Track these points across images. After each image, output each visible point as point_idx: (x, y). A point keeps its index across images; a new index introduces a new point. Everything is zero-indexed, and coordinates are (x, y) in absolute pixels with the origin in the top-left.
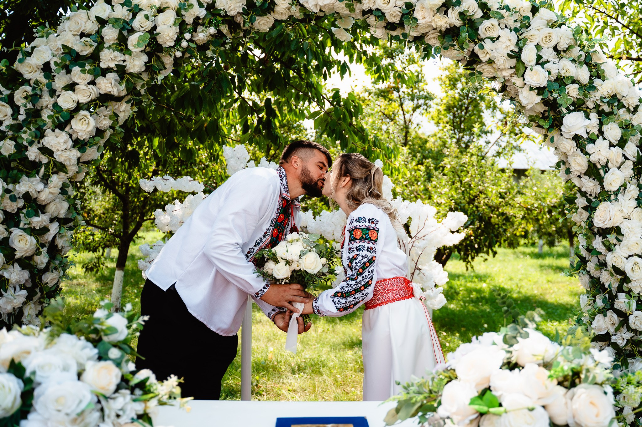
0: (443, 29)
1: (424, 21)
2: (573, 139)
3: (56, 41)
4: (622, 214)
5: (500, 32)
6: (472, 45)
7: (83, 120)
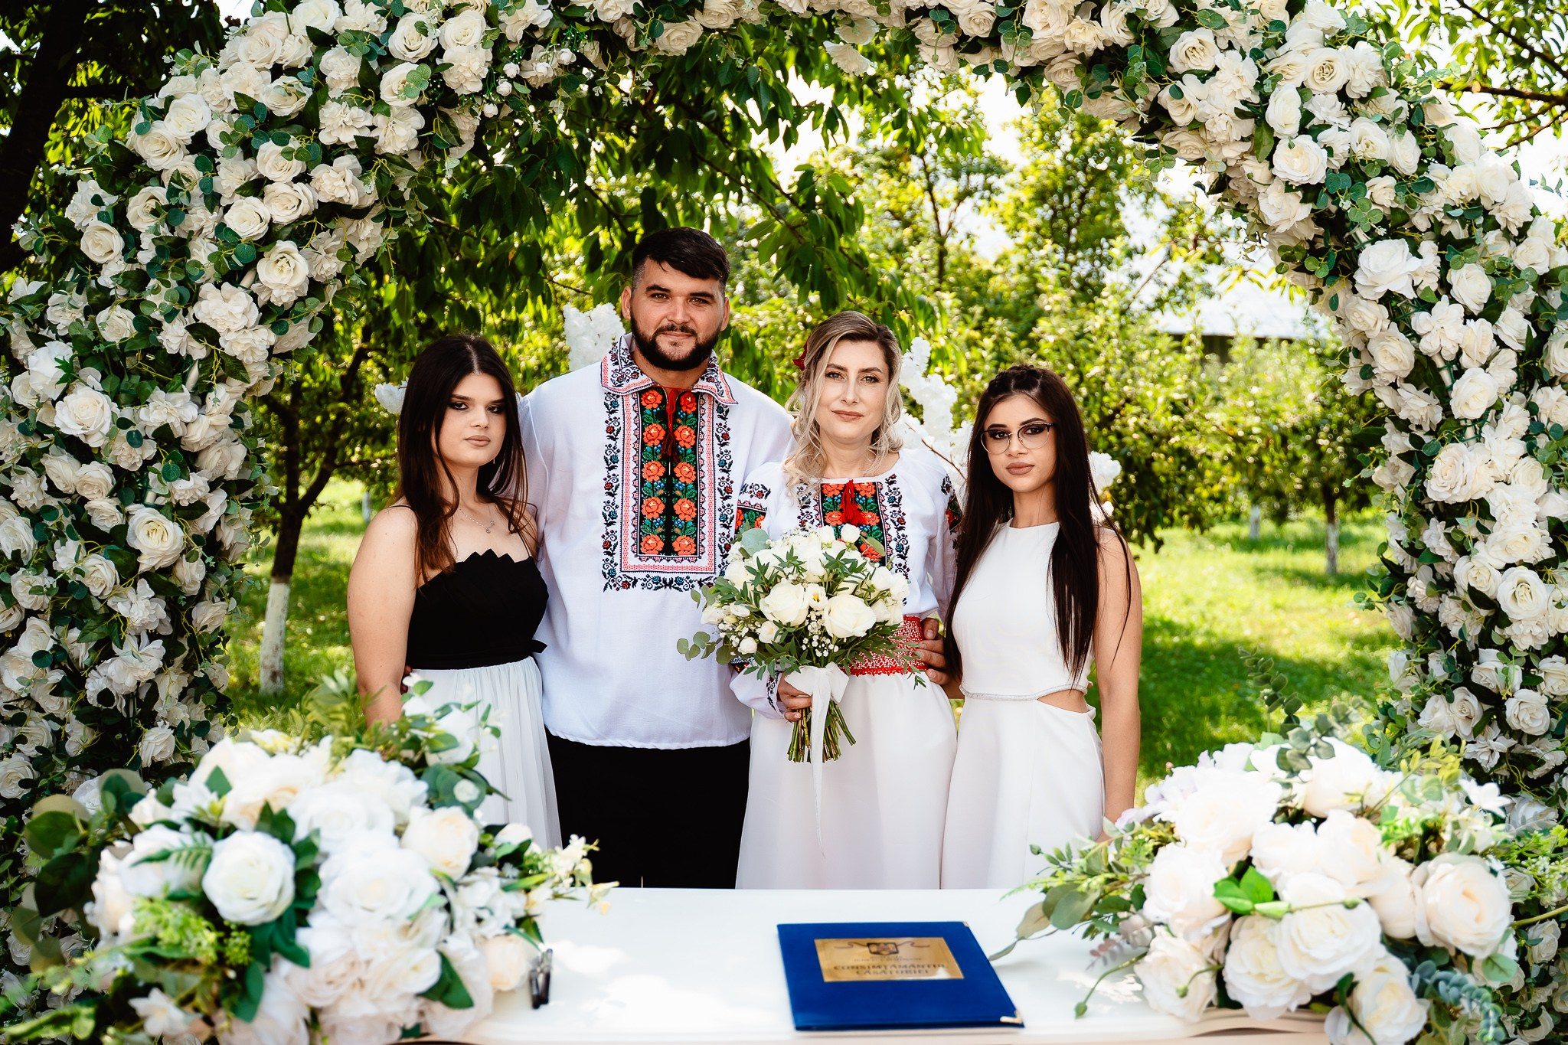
0: (1089, 52)
1: (1046, 34)
2: (1382, 301)
3: (218, 84)
4: (1492, 472)
5: (1220, 59)
6: (1154, 87)
7: (283, 262)
